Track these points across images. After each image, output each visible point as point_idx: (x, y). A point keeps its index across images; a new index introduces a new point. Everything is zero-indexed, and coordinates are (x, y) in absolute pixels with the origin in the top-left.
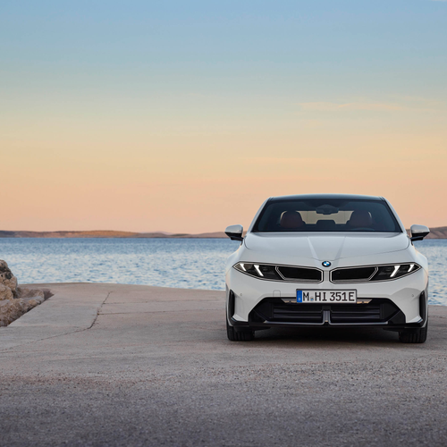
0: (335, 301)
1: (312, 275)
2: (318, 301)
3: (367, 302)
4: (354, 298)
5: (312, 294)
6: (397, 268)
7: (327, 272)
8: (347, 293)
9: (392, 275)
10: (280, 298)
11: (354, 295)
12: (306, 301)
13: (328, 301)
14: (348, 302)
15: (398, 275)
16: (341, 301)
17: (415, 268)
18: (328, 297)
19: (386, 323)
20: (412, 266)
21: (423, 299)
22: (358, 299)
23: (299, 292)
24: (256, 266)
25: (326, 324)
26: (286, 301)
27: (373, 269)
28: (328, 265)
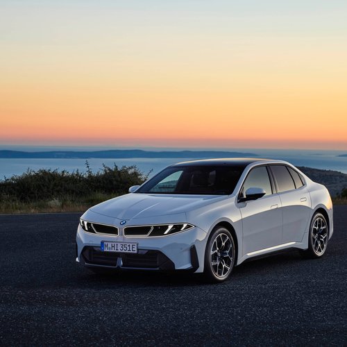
0: (123, 251)
1: (113, 230)
2: (113, 251)
3: (145, 252)
4: (135, 249)
5: (110, 245)
6: (170, 227)
7: (121, 229)
8: (131, 245)
9: (166, 233)
10: (93, 247)
11: (136, 247)
12: (106, 250)
13: (119, 251)
14: (131, 252)
15: (171, 232)
16: (127, 251)
17: (188, 227)
18: (119, 247)
19: (158, 269)
20: (185, 225)
21: (193, 251)
22: (138, 250)
23: (102, 243)
24: (86, 223)
25: (119, 267)
26: (96, 249)
27: (149, 228)
28: (124, 224)
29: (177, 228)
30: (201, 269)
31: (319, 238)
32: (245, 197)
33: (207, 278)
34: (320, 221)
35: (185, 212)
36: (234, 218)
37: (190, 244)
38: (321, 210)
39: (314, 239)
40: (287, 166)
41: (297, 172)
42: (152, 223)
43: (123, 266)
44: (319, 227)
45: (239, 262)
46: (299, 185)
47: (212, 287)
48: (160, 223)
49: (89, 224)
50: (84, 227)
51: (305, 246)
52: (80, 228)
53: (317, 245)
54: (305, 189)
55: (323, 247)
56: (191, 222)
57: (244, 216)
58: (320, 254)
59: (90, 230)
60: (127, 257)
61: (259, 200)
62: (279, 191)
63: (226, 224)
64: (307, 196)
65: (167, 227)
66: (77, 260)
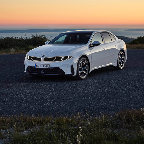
0: (44, 68)
1: (39, 59)
2: (40, 67)
3: (52, 68)
4: (49, 67)
5: (38, 65)
6: (63, 58)
7: (43, 59)
8: (47, 65)
9: (61, 60)
10: (31, 66)
11: (49, 66)
12: (37, 67)
13: (42, 67)
14: (47, 68)
15: (63, 60)
17: (70, 57)
18: (42, 66)
19: (58, 74)
20: (69, 57)
21: (72, 67)
22: (50, 67)
23: (35, 64)
24: (28, 57)
25: (42, 74)
26: (33, 67)
27: (54, 58)
28: (44, 57)
29: (66, 58)
30: (75, 74)
31: (121, 61)
32: (92, 45)
33: (78, 78)
34: (122, 55)
35: (69, 52)
36: (88, 54)
37: (71, 65)
38: (122, 50)
39: (119, 62)
40: (108, 33)
41: (112, 35)
42: (56, 56)
43: (44, 73)
44: (121, 57)
45: (90, 71)
46: (113, 40)
47: (80, 81)
48: (59, 56)
49: (30, 57)
50: (27, 58)
51: (116, 65)
52: (26, 58)
53: (120, 64)
54: (116, 42)
55: (123, 65)
56: (71, 55)
57: (92, 53)
58: (122, 68)
59: (30, 59)
60: (46, 70)
61: (98, 46)
62: (105, 43)
63: (85, 56)
64: (117, 45)
65: (61, 58)
66: (25, 71)
